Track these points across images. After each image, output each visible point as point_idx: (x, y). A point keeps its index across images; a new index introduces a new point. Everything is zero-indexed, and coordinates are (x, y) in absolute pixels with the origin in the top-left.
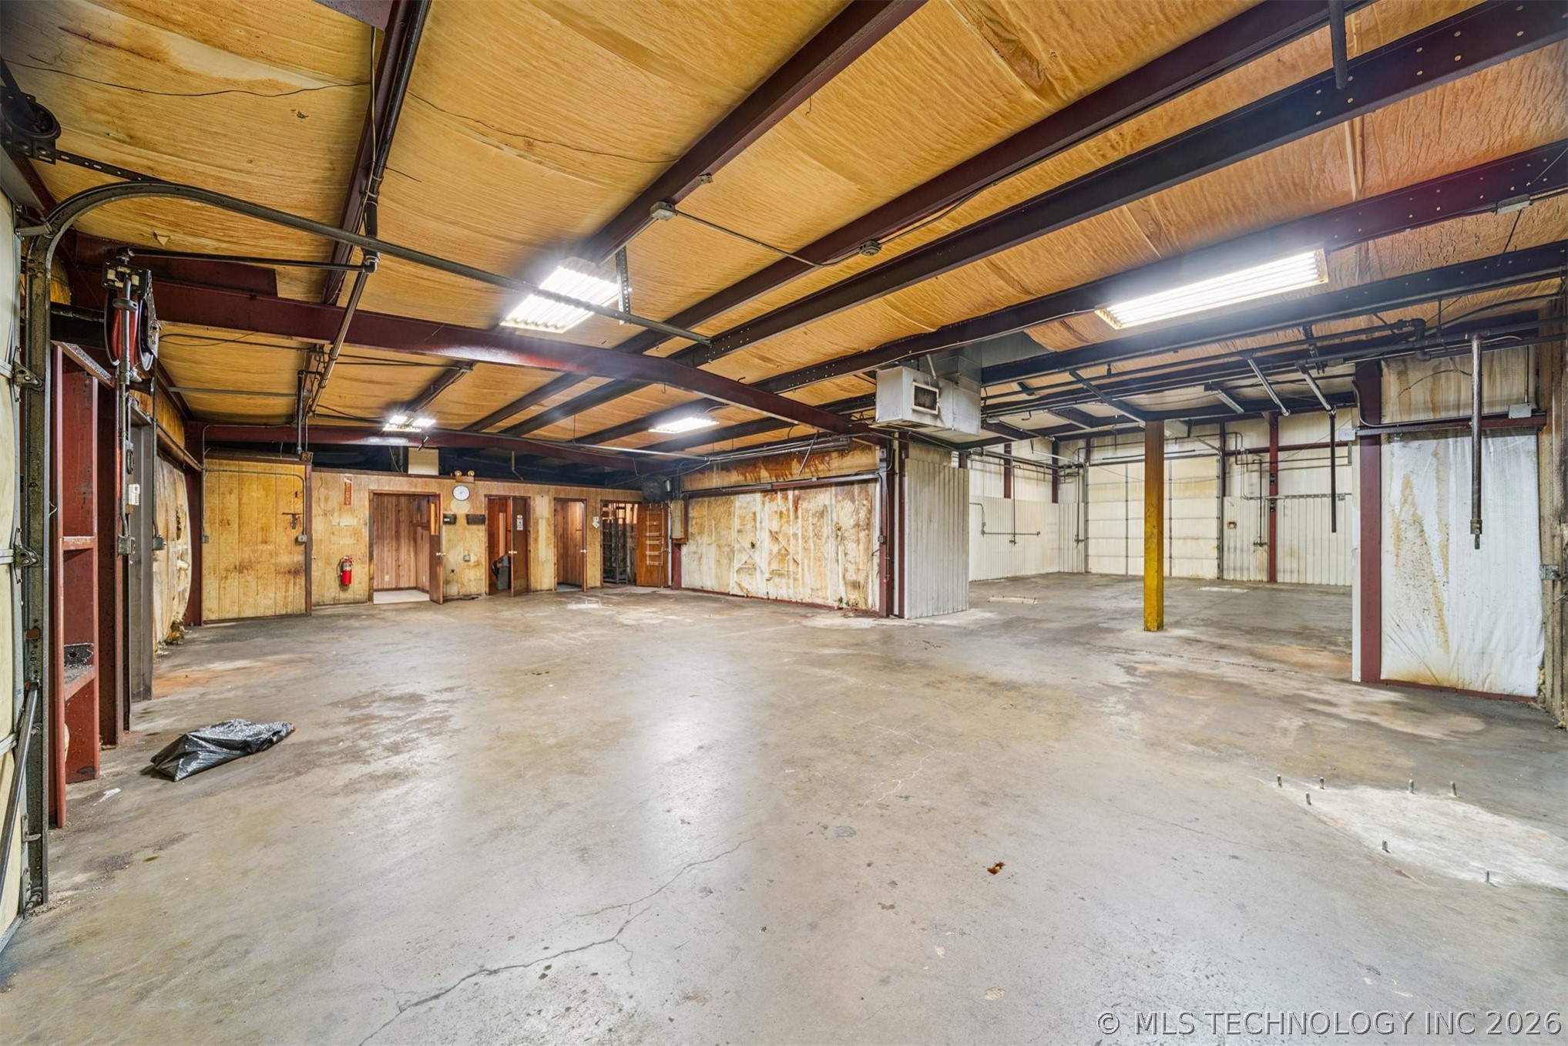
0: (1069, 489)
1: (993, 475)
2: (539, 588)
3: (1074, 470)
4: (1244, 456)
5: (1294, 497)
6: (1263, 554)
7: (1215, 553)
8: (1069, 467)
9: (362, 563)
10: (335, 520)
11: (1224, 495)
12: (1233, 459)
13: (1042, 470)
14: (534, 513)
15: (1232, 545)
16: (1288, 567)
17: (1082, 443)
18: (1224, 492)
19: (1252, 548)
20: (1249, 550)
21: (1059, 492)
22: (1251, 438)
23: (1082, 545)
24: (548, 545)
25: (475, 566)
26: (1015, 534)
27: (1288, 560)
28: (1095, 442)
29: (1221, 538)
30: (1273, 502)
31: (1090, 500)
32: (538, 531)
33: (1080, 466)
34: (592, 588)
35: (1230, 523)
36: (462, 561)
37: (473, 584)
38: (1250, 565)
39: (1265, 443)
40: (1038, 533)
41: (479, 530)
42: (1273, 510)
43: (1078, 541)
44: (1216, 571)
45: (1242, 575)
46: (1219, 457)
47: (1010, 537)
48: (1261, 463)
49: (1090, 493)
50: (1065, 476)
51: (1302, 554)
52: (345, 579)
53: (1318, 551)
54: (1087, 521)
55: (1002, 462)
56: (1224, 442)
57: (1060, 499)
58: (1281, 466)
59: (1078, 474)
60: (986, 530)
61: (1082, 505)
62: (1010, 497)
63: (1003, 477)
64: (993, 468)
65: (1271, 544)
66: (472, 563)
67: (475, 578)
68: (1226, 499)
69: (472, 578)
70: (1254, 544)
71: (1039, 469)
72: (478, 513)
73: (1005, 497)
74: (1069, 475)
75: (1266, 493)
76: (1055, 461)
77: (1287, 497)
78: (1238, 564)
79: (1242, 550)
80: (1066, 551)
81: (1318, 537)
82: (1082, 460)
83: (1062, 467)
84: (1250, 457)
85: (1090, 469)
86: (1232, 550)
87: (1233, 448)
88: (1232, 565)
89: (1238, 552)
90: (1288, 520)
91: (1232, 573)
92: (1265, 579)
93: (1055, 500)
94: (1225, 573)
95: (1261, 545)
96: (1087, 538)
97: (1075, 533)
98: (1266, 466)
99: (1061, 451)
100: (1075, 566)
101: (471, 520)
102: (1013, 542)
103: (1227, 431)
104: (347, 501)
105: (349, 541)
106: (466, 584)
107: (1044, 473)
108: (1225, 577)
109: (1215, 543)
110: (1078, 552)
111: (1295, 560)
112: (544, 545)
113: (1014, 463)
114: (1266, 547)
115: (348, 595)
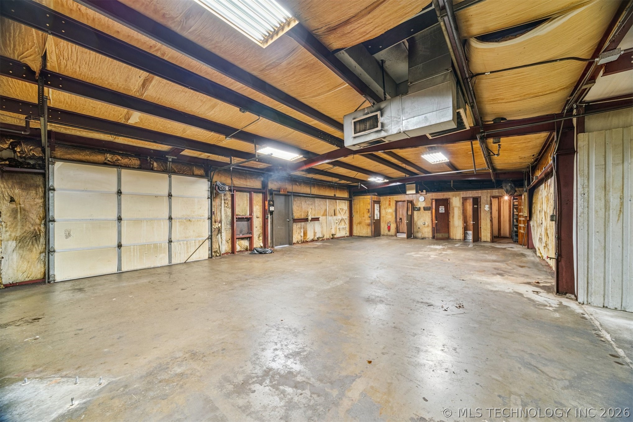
2: (454, 238)
9: (394, 223)
10: (387, 210)
14: (452, 205)
24: (459, 219)
25: (427, 227)
32: (454, 213)
34: (484, 242)
36: (422, 225)
37: (426, 233)
41: (428, 213)
52: (389, 228)
66: (426, 225)
67: (427, 231)
69: (426, 231)
72: (428, 206)
101: (425, 209)
104: (390, 205)
105: (390, 217)
106: (424, 233)
112: (457, 219)
115: (390, 233)
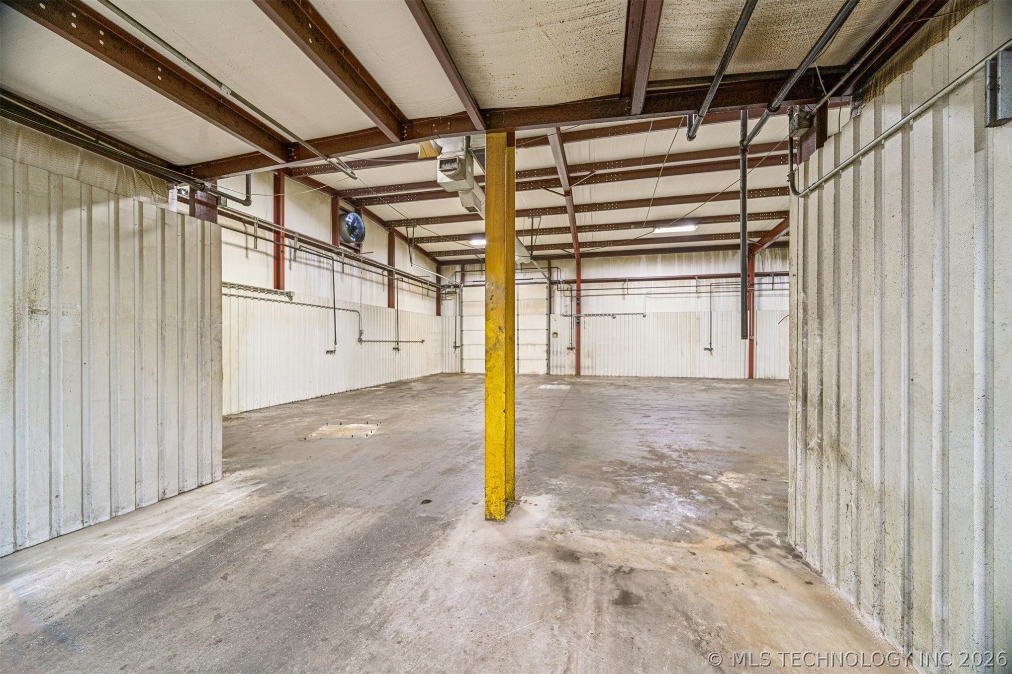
0: (449, 305)
1: (374, 284)
3: (452, 289)
4: (562, 285)
5: (590, 315)
6: (572, 355)
7: (545, 355)
8: (449, 287)
11: (550, 313)
12: (555, 287)
13: (426, 286)
15: (555, 350)
16: (586, 365)
17: (458, 268)
18: (550, 311)
19: (567, 351)
20: (564, 353)
21: (442, 307)
22: (565, 273)
23: (458, 350)
26: (398, 342)
27: (586, 359)
28: (468, 267)
29: (548, 345)
30: (578, 318)
31: (464, 314)
33: (456, 286)
35: (554, 333)
38: (564, 363)
39: (573, 276)
40: (423, 341)
42: (578, 324)
43: (455, 347)
44: (545, 368)
45: (561, 371)
46: (547, 285)
47: (394, 345)
48: (571, 290)
49: (464, 309)
50: (446, 294)
51: (594, 355)
53: (602, 353)
54: (462, 331)
55: (386, 273)
56: (550, 274)
57: (442, 314)
58: (583, 293)
59: (455, 293)
60: (363, 338)
61: (458, 318)
62: (393, 307)
63: (386, 288)
64: (374, 277)
65: (576, 348)
68: (551, 315)
70: (568, 348)
71: (424, 285)
73: (389, 307)
74: (449, 293)
75: (574, 312)
76: (439, 279)
77: (586, 315)
78: (559, 364)
79: (561, 353)
80: (447, 356)
81: (602, 343)
82: (458, 281)
83: (443, 286)
84: (566, 286)
85: (464, 289)
86: (555, 353)
87: (555, 279)
88: (555, 364)
89: (559, 354)
90: (586, 330)
91: (555, 369)
92: (574, 373)
93: (438, 313)
94: (551, 370)
95: (572, 349)
96: (462, 345)
97: (454, 341)
98: (574, 293)
99: (444, 272)
100: (454, 369)
102: (397, 349)
103: (552, 266)
107: (428, 289)
108: (551, 373)
109: (545, 348)
110: (456, 356)
111: (590, 359)
113: (396, 276)
114: (574, 351)
